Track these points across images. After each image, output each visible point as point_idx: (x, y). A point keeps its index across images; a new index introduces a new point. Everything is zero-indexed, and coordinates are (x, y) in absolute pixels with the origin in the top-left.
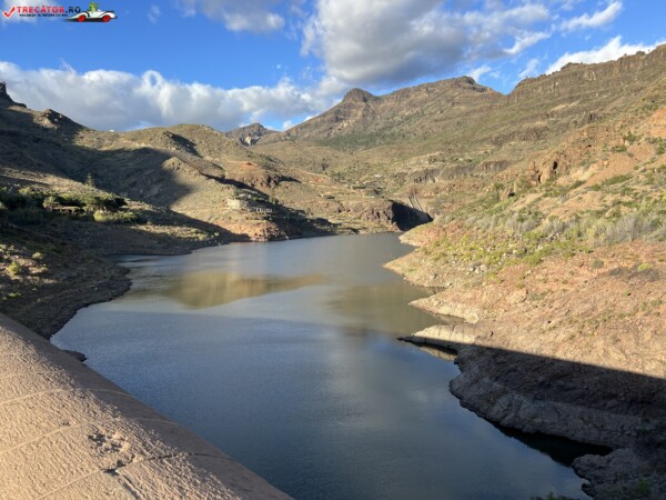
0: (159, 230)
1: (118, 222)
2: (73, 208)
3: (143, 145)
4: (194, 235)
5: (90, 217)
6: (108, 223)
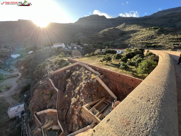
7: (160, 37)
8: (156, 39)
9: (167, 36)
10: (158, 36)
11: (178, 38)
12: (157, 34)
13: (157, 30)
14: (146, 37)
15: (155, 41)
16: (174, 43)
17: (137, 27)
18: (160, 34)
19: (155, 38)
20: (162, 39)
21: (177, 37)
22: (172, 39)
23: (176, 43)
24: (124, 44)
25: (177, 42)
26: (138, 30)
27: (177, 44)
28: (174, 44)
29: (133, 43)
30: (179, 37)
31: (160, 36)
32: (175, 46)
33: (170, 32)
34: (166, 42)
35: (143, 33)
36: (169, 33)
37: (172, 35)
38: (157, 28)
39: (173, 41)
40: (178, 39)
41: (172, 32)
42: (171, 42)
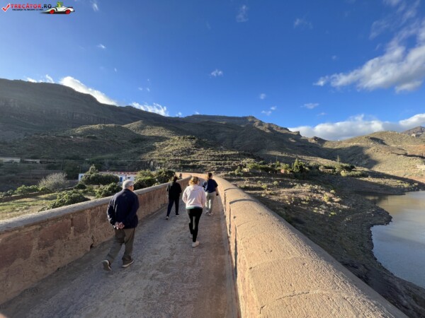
0: (376, 180)
1: (353, 176)
2: (331, 170)
3: (355, 144)
4: (400, 184)
5: (339, 174)
6: (348, 176)
7: (199, 152)
8: (194, 155)
9: (208, 152)
10: (197, 150)
12: (195, 147)
13: (194, 142)
14: (180, 151)
15: (193, 158)
17: (164, 131)
18: (199, 148)
19: (193, 153)
20: (202, 155)
21: (218, 154)
22: (213, 156)
23: (218, 162)
24: (141, 162)
26: (166, 136)
28: (217, 164)
29: (160, 160)
30: (220, 154)
31: (199, 150)
33: (209, 145)
34: (207, 160)
35: (175, 143)
36: (209, 148)
37: (212, 151)
38: (194, 139)
39: (215, 159)
40: (219, 156)
41: (212, 146)
42: (212, 160)
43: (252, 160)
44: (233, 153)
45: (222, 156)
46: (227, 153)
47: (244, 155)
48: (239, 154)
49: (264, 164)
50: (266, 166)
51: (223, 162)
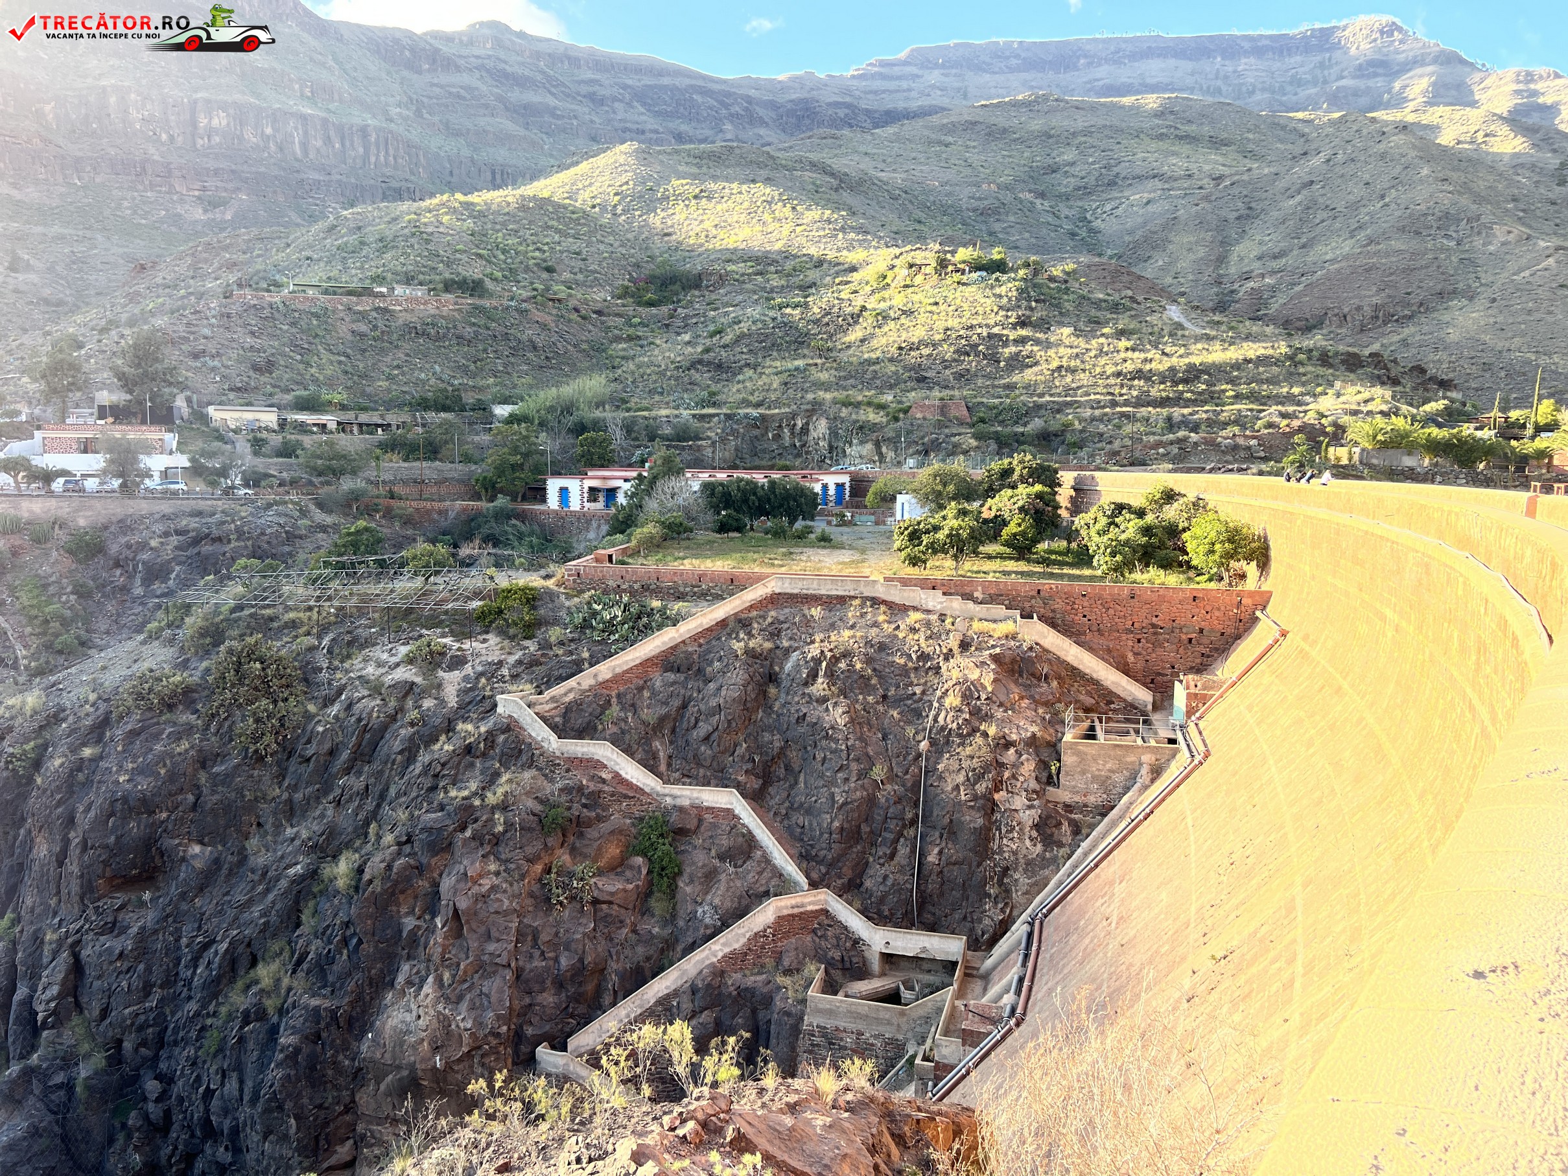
7: (1051, 352)
8: (1029, 375)
9: (1101, 352)
10: (1037, 342)
11: (1172, 369)
12: (1022, 323)
13: (1008, 287)
14: (947, 350)
15: (1027, 387)
16: (1165, 412)
17: (787, 211)
18: (1044, 325)
19: (1018, 363)
20: (1073, 371)
21: (1166, 364)
22: (1139, 374)
23: (1178, 412)
24: (763, 418)
25: (1178, 401)
26: (813, 251)
27: (1185, 423)
28: (1171, 424)
29: (857, 405)
30: (1174, 361)
31: (1048, 345)
32: (1181, 434)
33: (1097, 304)
34: (1114, 404)
35: (899, 301)
36: (1098, 323)
37: (1123, 343)
38: (999, 267)
39: (1155, 392)
40: (1171, 376)
41: (1115, 308)
42: (1140, 402)
43: (1378, 391)
44: (1252, 350)
45: (1193, 374)
46: (1217, 354)
47: (1325, 359)
48: (1291, 358)
49: (1452, 416)
50: (1467, 429)
51: (1202, 413)
